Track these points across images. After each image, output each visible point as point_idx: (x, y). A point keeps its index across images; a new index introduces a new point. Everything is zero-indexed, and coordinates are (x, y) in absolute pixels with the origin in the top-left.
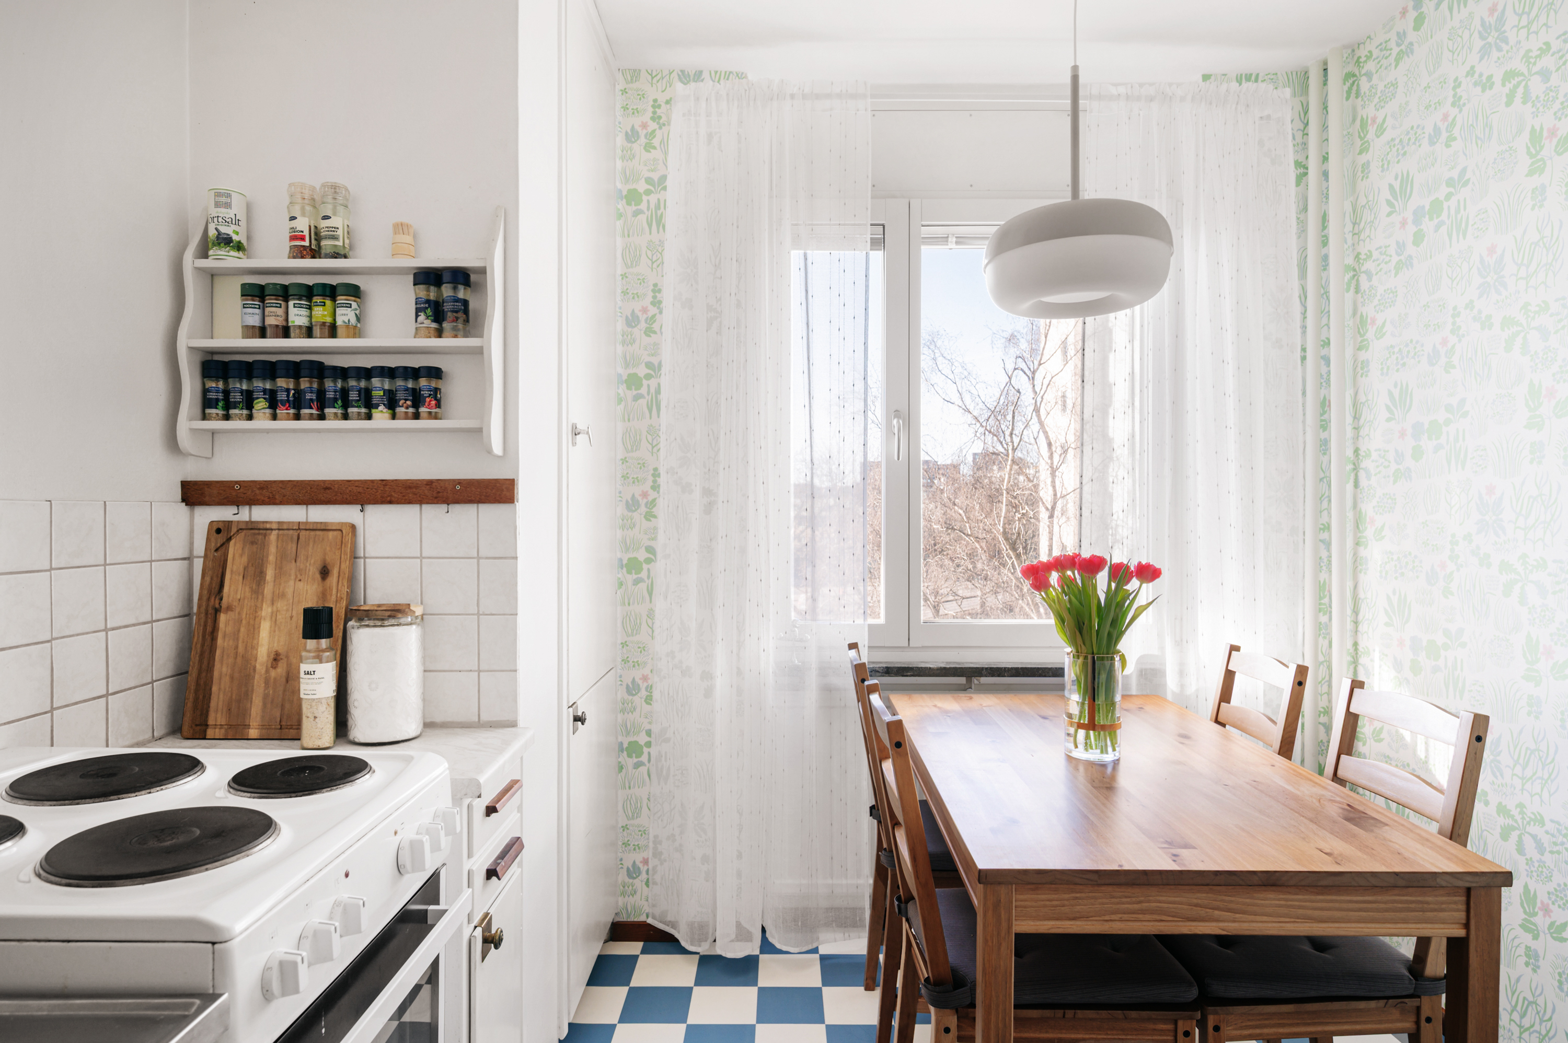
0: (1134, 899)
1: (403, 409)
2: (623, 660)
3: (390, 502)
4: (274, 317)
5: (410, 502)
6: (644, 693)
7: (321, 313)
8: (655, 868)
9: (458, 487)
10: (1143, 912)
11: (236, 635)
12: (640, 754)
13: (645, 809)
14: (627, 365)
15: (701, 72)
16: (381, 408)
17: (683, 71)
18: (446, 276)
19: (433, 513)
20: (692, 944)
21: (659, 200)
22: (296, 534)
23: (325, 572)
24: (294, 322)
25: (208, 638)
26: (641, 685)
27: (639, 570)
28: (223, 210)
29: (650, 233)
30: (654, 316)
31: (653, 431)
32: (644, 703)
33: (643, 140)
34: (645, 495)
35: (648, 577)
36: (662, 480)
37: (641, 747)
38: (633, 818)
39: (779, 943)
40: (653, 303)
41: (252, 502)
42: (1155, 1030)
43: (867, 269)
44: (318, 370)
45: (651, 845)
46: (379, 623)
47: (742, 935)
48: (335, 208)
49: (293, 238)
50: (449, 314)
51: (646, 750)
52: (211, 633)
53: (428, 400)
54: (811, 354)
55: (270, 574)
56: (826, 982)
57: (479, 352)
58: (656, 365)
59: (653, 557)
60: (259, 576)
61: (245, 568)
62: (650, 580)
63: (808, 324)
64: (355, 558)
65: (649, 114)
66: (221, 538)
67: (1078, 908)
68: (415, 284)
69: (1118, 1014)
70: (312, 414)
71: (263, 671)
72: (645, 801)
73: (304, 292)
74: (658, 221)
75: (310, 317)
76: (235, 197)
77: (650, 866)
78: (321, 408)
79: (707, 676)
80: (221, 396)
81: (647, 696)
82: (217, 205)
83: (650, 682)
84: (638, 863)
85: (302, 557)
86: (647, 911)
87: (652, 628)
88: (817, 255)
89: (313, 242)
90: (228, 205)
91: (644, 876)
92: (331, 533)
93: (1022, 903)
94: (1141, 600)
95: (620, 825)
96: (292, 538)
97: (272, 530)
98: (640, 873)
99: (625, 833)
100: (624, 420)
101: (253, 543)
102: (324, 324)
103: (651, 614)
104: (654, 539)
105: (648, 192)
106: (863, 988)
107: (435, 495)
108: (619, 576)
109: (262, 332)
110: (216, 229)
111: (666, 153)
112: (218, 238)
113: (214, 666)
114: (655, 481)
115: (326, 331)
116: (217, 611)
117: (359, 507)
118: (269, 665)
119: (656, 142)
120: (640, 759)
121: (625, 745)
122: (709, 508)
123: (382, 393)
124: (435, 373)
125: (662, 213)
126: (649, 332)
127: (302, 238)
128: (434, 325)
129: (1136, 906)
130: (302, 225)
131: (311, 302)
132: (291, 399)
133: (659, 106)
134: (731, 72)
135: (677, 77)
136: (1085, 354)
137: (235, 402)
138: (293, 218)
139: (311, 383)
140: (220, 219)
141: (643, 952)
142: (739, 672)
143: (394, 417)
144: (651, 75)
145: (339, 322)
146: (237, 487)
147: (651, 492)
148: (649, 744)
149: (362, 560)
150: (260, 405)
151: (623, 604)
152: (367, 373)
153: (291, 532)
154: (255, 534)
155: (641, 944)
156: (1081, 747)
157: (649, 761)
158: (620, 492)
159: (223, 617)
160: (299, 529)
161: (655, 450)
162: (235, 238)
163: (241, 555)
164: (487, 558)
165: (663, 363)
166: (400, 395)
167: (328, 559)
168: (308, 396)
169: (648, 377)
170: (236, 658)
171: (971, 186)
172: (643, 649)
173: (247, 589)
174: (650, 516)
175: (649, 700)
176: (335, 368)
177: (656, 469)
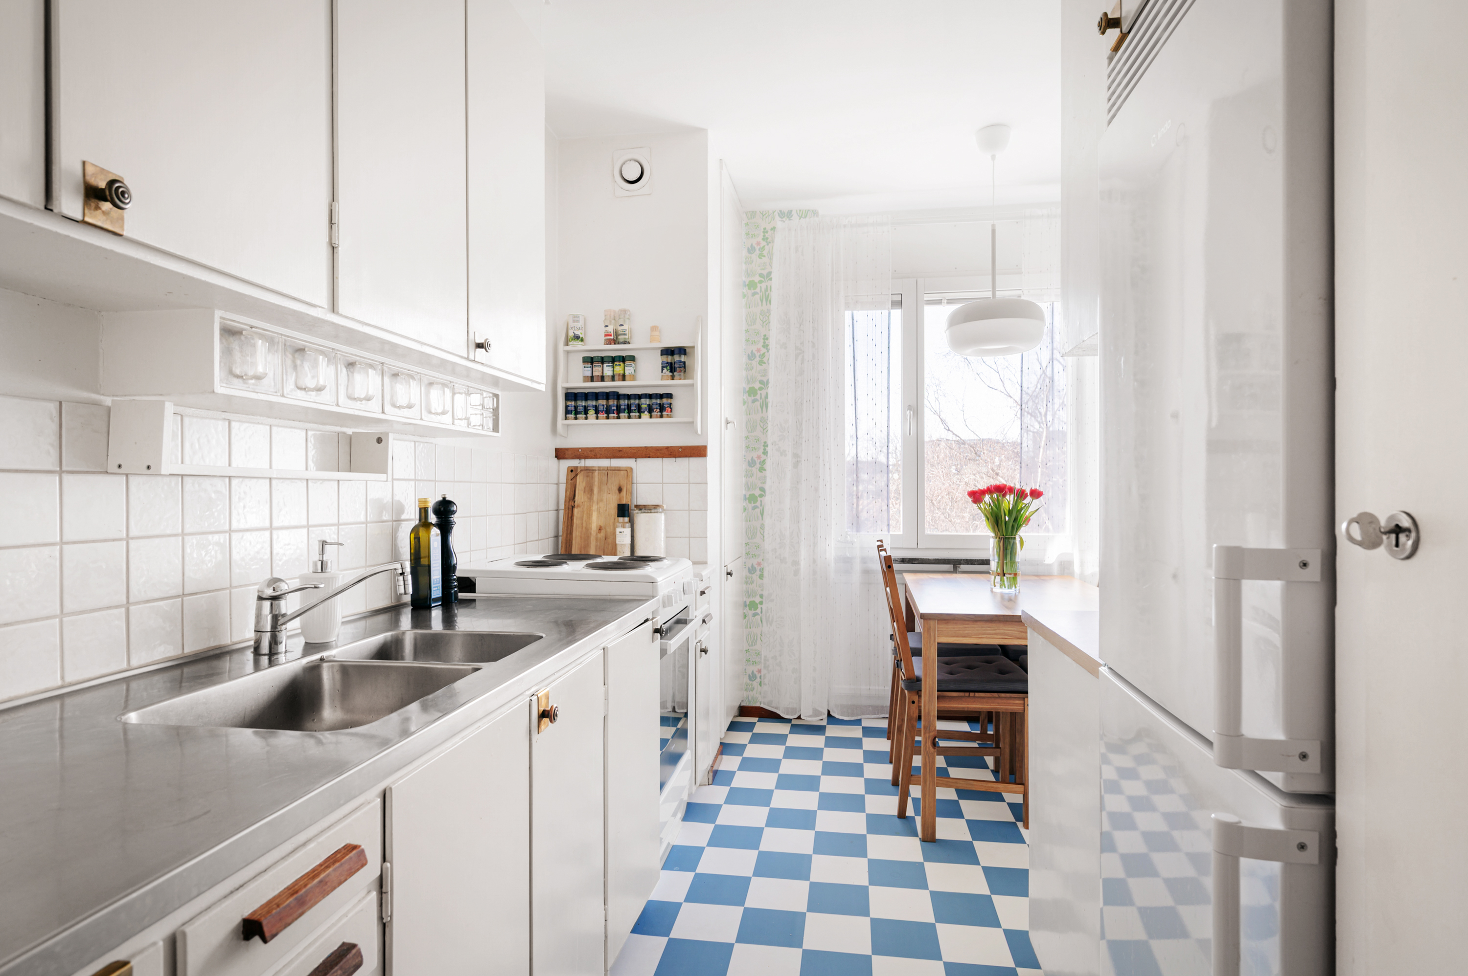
0: (992, 629)
1: (656, 413)
2: (746, 553)
3: (649, 457)
4: (597, 372)
5: (658, 457)
6: (758, 573)
7: (619, 369)
8: (764, 675)
9: (680, 450)
10: (996, 634)
11: (582, 518)
12: (756, 608)
13: (759, 640)
14: (748, 382)
15: (791, 211)
16: (646, 413)
17: (781, 211)
18: (676, 351)
19: (669, 462)
20: (787, 715)
21: (767, 286)
22: (606, 472)
23: (620, 490)
24: (606, 374)
25: (570, 519)
26: (757, 568)
27: (755, 501)
28: (576, 324)
29: (762, 306)
30: (764, 353)
31: (764, 421)
32: (758, 579)
33: (757, 252)
34: (759, 457)
35: (761, 505)
36: (769, 449)
37: (757, 604)
38: (752, 646)
39: (838, 714)
40: (764, 346)
41: (586, 457)
42: (1014, 703)
43: (889, 324)
44: (618, 396)
45: (763, 661)
46: (650, 511)
47: (816, 713)
48: (624, 321)
49: (606, 335)
50: (678, 369)
51: (759, 606)
52: (570, 517)
53: (667, 408)
54: (856, 374)
55: (596, 490)
56: (863, 737)
57: (692, 385)
58: (765, 381)
59: (764, 494)
60: (591, 491)
61: (585, 488)
62: (762, 507)
63: (854, 357)
64: (633, 483)
65: (761, 237)
66: (573, 474)
67: (966, 632)
68: (661, 355)
69: (996, 695)
70: (614, 416)
71: (595, 534)
72: (759, 636)
73: (611, 360)
74: (767, 299)
75: (613, 371)
76: (581, 317)
77: (762, 674)
78: (618, 413)
79: (796, 563)
80: (573, 409)
81: (760, 575)
82: (574, 321)
83: (762, 566)
84: (755, 672)
85: (610, 482)
86: (760, 700)
87: (763, 535)
88: (860, 315)
89: (615, 336)
90: (578, 321)
91: (758, 680)
92: (622, 472)
93: (941, 629)
94: (1032, 509)
95: (745, 650)
96: (605, 474)
97: (595, 470)
98: (756, 678)
99: (747, 654)
100: (747, 415)
101: (587, 476)
102: (619, 375)
103: (762, 527)
104: (765, 483)
105: (760, 282)
106: (886, 739)
107: (670, 453)
108: (744, 504)
109: (592, 379)
110: (573, 332)
111: (771, 259)
112: (574, 336)
113: (573, 532)
114: (765, 449)
115: (621, 377)
116: (573, 507)
117: (635, 459)
118: (597, 532)
119: (765, 253)
120: (756, 611)
121: (748, 603)
122: (796, 465)
123: (646, 406)
124: (670, 396)
125: (769, 294)
126: (761, 363)
127: (611, 335)
128: (671, 374)
129: (993, 632)
130: (611, 329)
131: (613, 364)
132: (605, 409)
133: (767, 232)
134: (809, 210)
135: (777, 215)
136: (1023, 371)
137: (580, 411)
138: (606, 326)
139: (613, 402)
140: (575, 328)
141: (758, 721)
142: (814, 561)
143: (651, 417)
144: (762, 214)
145: (627, 373)
146: (580, 450)
147: (762, 456)
148: (761, 603)
149: (635, 485)
150: (592, 412)
151: (746, 521)
152: (639, 397)
153: (604, 471)
154: (588, 472)
155: (757, 719)
156: (998, 585)
157: (761, 612)
158: (745, 456)
159: (576, 510)
160: (608, 470)
161: (765, 431)
162: (581, 336)
163: (583, 482)
164: (693, 483)
165: (770, 381)
166: (654, 407)
167: (621, 484)
168: (613, 408)
169: (761, 389)
170: (582, 529)
171: (956, 268)
172: (758, 547)
173: (586, 497)
174: (762, 469)
175: (761, 577)
176: (624, 395)
177: (765, 442)
